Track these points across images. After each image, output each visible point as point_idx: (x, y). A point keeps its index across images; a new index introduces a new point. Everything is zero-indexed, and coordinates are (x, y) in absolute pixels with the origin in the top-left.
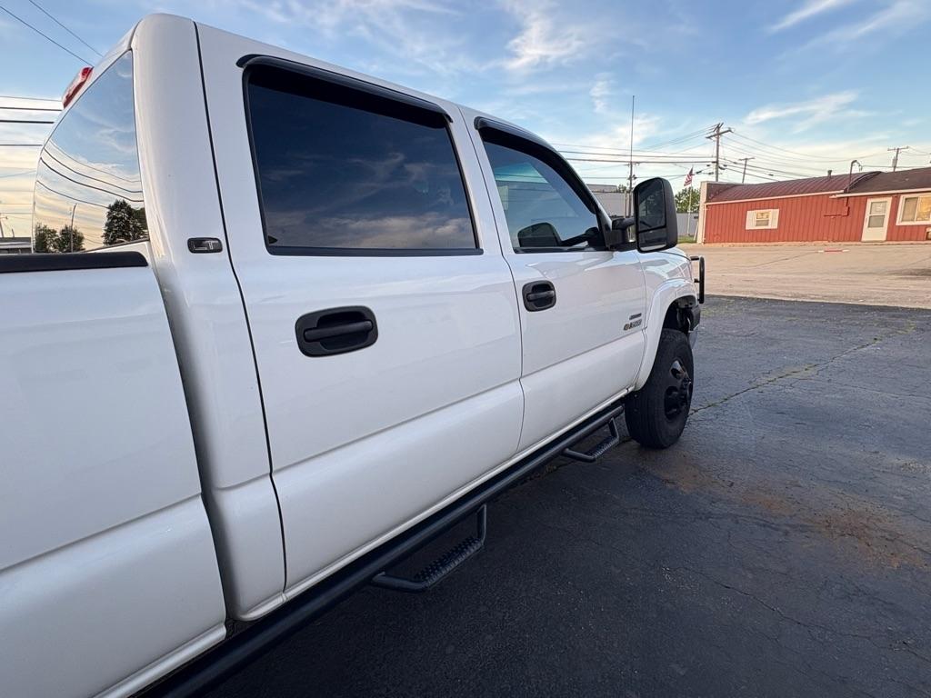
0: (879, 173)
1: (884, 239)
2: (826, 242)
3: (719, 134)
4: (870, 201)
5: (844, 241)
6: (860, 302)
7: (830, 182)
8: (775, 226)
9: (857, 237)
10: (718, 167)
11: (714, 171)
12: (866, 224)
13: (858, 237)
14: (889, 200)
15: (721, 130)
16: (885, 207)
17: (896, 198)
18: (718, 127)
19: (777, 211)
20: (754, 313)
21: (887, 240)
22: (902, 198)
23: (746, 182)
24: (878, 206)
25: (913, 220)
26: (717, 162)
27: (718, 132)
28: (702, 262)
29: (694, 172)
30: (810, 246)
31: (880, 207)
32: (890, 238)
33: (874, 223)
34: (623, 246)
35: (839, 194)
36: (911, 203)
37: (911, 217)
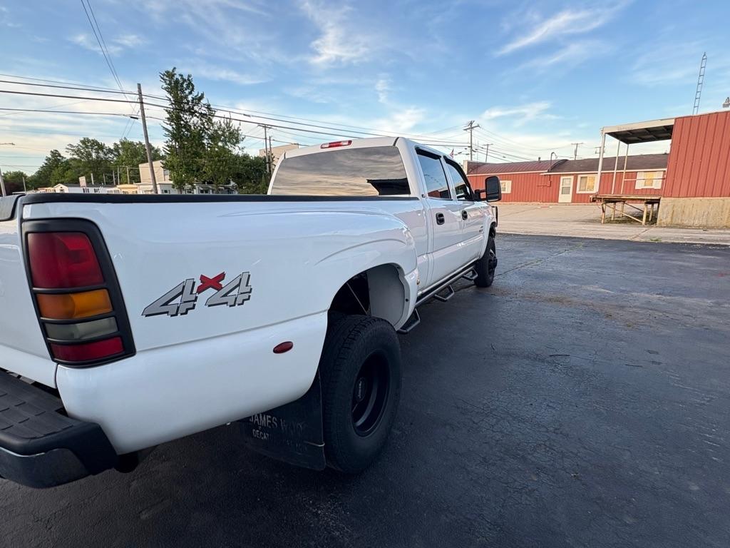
0: (567, 160)
1: (570, 201)
2: (539, 203)
3: (472, 128)
4: (562, 178)
5: (549, 202)
6: (558, 235)
7: (539, 165)
8: (509, 192)
9: (555, 199)
10: (472, 150)
11: (470, 153)
12: (560, 192)
13: (556, 201)
14: (572, 177)
15: (473, 126)
16: (570, 181)
17: (576, 176)
18: (471, 123)
19: (510, 182)
20: (508, 241)
21: (572, 202)
22: (579, 176)
23: (488, 162)
24: (566, 181)
25: (585, 190)
26: (471, 147)
27: (471, 127)
28: (497, 208)
29: (454, 153)
30: (530, 205)
31: (567, 182)
32: (573, 201)
33: (566, 191)
34: (479, 199)
35: (545, 172)
36: (584, 180)
37: (584, 188)
